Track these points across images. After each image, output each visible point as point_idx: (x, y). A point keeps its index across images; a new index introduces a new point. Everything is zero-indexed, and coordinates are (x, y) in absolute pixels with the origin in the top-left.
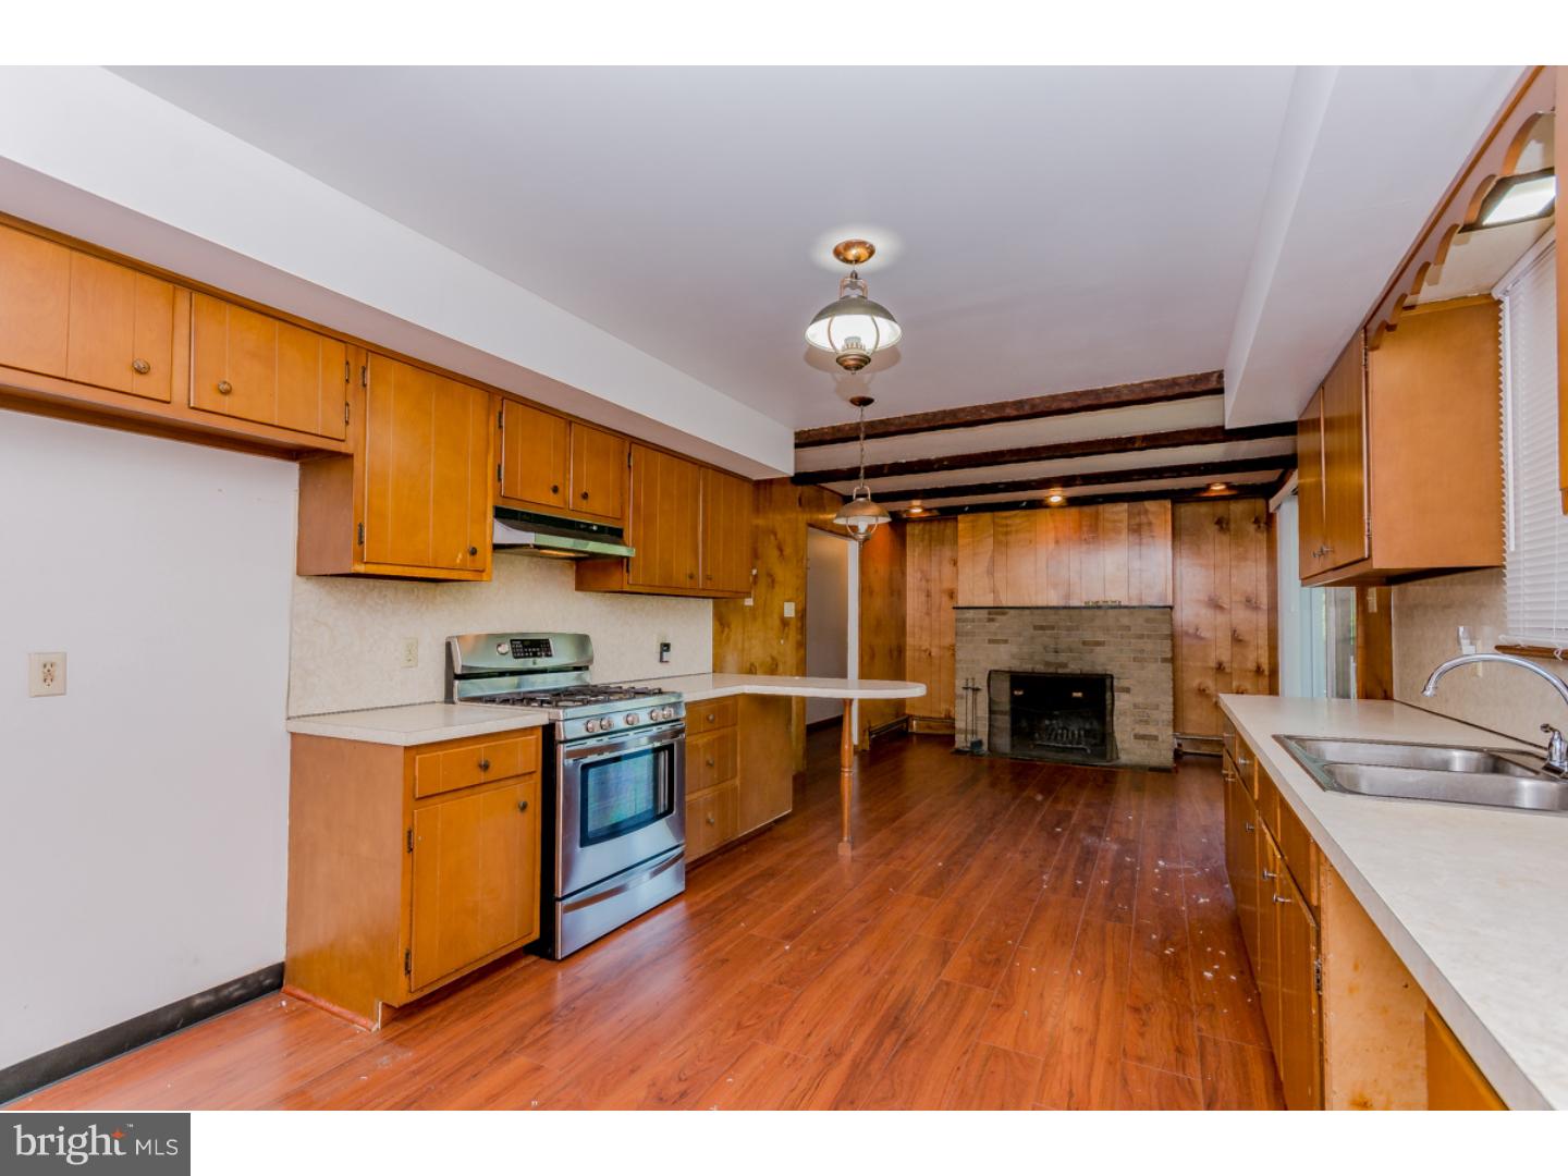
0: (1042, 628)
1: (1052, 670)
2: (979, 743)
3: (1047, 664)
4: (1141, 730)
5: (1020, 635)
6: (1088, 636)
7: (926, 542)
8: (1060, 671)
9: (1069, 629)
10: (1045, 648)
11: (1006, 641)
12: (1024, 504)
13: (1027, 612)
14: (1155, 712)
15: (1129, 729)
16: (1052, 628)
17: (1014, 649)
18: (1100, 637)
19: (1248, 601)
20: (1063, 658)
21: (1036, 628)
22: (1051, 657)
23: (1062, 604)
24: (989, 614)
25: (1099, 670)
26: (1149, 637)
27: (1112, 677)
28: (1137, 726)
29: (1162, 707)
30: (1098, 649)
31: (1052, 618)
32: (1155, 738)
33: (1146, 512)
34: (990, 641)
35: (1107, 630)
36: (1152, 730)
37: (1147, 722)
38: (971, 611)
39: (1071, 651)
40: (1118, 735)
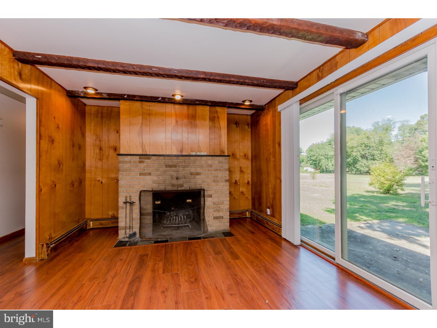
0: (170, 166)
1: (175, 188)
2: (134, 234)
3: (173, 185)
4: (217, 214)
5: (158, 170)
6: (193, 170)
7: (99, 118)
8: (179, 189)
9: (184, 167)
10: (172, 177)
11: (150, 174)
12: (160, 99)
13: (162, 158)
14: (222, 205)
15: (211, 215)
16: (175, 166)
17: (155, 178)
18: (199, 170)
19: (245, 155)
20: (181, 182)
21: (166, 166)
22: (175, 182)
23: (179, 154)
24: (140, 159)
25: (198, 187)
26: (220, 170)
27: (204, 190)
28: (215, 213)
29: (225, 202)
30: (198, 177)
31: (175, 161)
32: (222, 217)
33: (217, 112)
34: (141, 174)
35: (202, 167)
36: (221, 214)
37: (219, 211)
38: (129, 157)
39: (185, 178)
40: (207, 218)
